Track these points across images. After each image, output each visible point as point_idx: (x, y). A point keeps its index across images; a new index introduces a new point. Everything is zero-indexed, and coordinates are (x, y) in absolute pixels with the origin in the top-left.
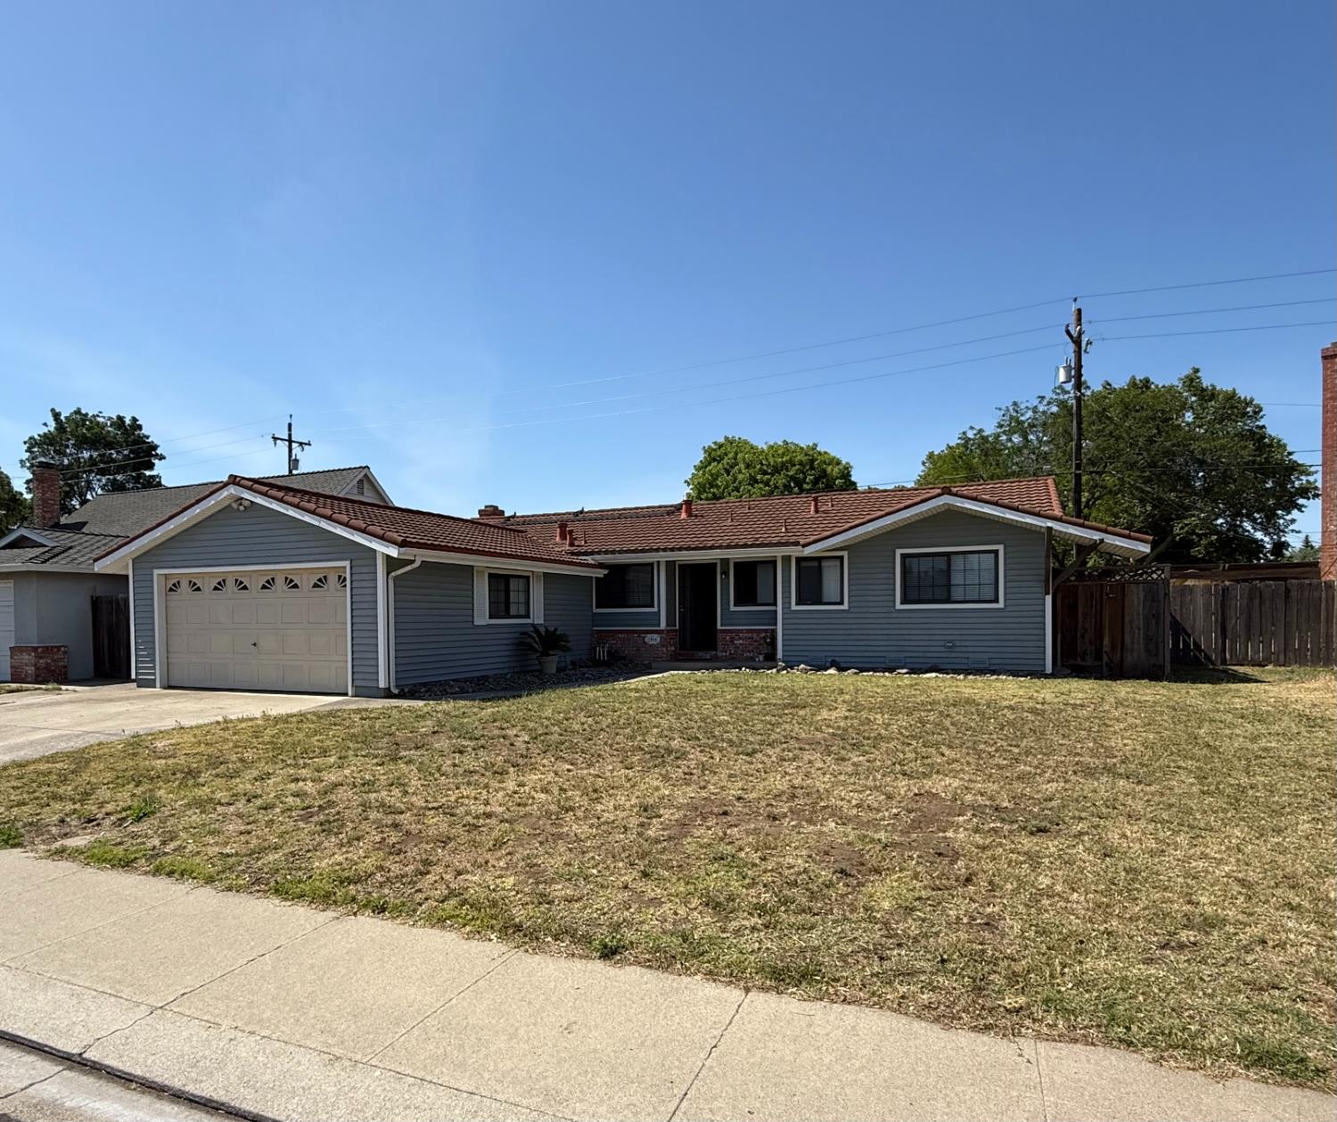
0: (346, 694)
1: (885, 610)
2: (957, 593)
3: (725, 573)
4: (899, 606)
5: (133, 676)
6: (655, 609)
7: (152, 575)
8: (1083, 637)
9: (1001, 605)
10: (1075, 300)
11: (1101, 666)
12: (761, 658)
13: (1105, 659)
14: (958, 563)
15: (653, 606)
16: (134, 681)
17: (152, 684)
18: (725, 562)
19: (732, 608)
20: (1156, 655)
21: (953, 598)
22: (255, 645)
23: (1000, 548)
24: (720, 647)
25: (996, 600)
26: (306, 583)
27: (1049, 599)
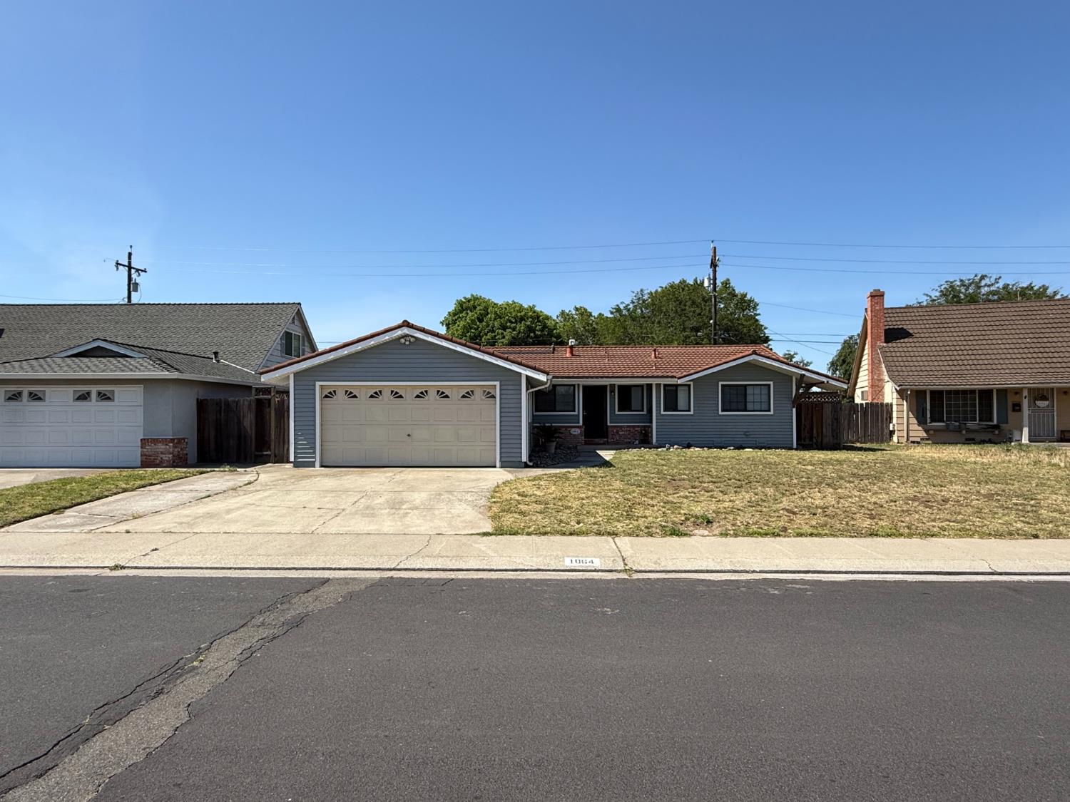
0: (495, 467)
1: (713, 415)
2: (749, 406)
3: (612, 391)
4: (720, 413)
5: (292, 459)
6: (576, 413)
7: (314, 385)
8: (804, 429)
9: (772, 413)
10: (713, 242)
11: (812, 444)
12: (637, 442)
13: (814, 440)
14: (749, 391)
15: (574, 411)
16: (291, 462)
17: (312, 465)
18: (612, 386)
19: (617, 413)
20: (837, 439)
21: (748, 409)
22: (409, 435)
23: (771, 383)
24: (610, 436)
25: (769, 411)
26: (455, 395)
27: (794, 410)
